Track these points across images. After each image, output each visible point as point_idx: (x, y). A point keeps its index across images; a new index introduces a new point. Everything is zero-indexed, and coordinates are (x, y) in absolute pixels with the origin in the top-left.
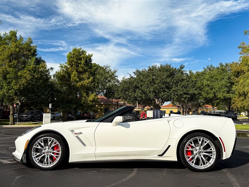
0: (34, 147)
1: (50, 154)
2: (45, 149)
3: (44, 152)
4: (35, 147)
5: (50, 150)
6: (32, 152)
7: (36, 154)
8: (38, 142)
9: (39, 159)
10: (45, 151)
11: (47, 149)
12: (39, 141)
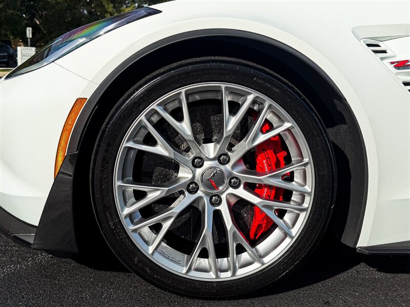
0: (126, 144)
1: (231, 190)
2: (197, 162)
3: (192, 182)
4: (131, 144)
5: (228, 167)
6: (118, 183)
7: (140, 195)
8: (155, 112)
9: (166, 226)
10: (199, 171)
11: (207, 164)
12: (164, 105)
